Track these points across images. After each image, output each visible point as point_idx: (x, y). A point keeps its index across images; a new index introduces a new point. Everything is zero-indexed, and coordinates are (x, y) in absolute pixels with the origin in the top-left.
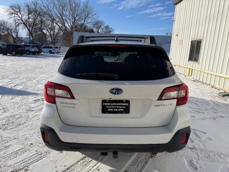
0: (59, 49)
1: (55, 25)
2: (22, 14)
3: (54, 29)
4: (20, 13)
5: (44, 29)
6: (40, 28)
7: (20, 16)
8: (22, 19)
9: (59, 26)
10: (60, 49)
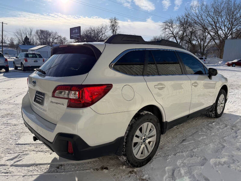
0: (204, 60)
1: (207, 34)
2: (173, 28)
3: (206, 39)
4: (172, 27)
5: (194, 40)
6: (190, 39)
7: (172, 30)
8: (173, 33)
9: (211, 35)
10: (206, 60)
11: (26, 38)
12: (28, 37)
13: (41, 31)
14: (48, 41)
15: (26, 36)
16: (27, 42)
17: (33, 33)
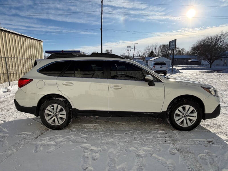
11: (152, 52)
12: (153, 51)
13: (163, 45)
14: (168, 53)
15: (152, 51)
16: (152, 55)
17: (158, 48)
